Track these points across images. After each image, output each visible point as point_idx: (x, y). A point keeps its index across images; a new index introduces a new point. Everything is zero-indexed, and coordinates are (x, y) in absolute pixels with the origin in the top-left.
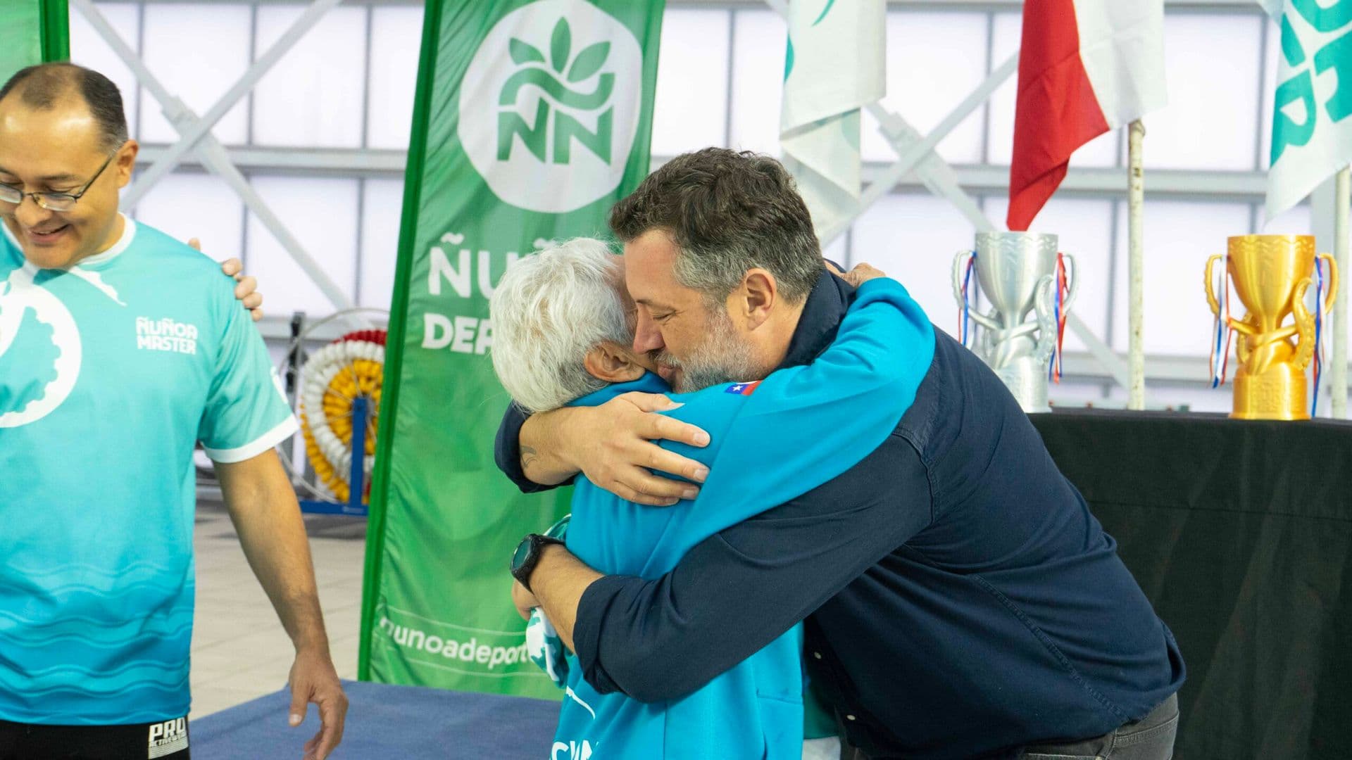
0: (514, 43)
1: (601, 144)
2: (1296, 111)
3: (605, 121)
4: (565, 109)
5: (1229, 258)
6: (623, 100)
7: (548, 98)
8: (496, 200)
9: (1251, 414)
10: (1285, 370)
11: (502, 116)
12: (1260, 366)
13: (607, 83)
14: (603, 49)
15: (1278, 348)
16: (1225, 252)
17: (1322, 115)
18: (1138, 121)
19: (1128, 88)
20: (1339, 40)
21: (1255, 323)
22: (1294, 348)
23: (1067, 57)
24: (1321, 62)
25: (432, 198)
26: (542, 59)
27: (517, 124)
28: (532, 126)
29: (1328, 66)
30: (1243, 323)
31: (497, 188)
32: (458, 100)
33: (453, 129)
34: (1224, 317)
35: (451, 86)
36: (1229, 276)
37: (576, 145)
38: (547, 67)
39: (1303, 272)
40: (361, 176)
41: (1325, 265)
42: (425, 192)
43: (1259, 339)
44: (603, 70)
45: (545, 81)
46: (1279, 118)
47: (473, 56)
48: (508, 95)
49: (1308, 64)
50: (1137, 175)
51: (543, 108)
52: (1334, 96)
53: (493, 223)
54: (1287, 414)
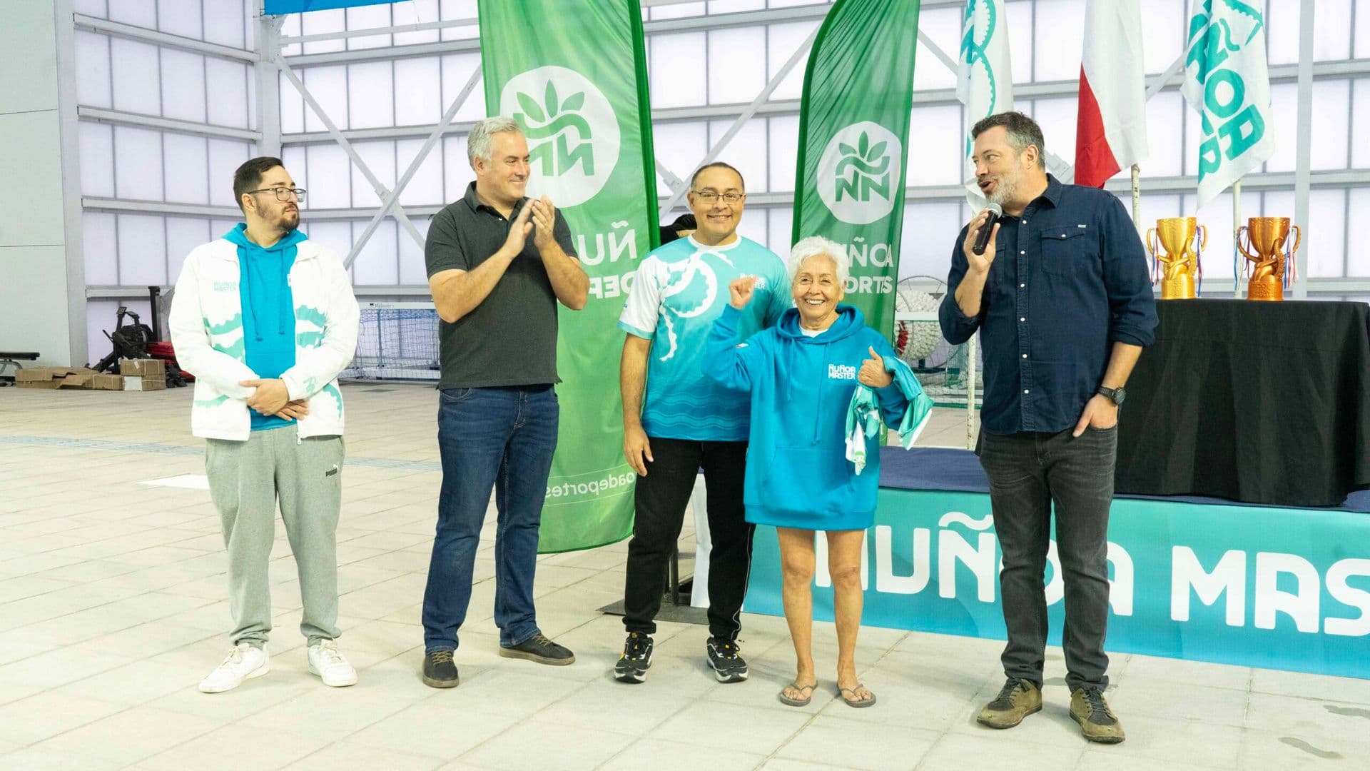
0: (841, 145)
1: (883, 191)
2: (1210, 157)
3: (886, 179)
4: (867, 175)
5: (1157, 229)
6: (893, 169)
7: (858, 170)
8: (836, 220)
9: (1169, 297)
10: (1184, 278)
11: (837, 180)
12: (1173, 274)
13: (886, 160)
14: (882, 146)
15: (1180, 268)
16: (1156, 227)
17: (1224, 157)
18: (1135, 165)
19: (1128, 149)
20: (1231, 121)
21: (1171, 258)
22: (1188, 267)
23: (1099, 138)
24: (1222, 132)
25: (807, 220)
26: (855, 152)
27: (845, 184)
28: (851, 184)
29: (1226, 134)
30: (1166, 258)
31: (835, 214)
32: (816, 176)
33: (814, 189)
34: (1155, 255)
35: (813, 167)
36: (1158, 238)
37: (872, 192)
38: (858, 156)
39: (1191, 233)
40: (767, 207)
41: (1202, 229)
42: (803, 218)
43: (1172, 264)
44: (884, 155)
45: (858, 163)
46: (1201, 160)
47: (823, 151)
48: (840, 170)
49: (1216, 133)
50: (1136, 191)
51: (856, 175)
52: (1230, 148)
53: (836, 230)
54: (1185, 296)
